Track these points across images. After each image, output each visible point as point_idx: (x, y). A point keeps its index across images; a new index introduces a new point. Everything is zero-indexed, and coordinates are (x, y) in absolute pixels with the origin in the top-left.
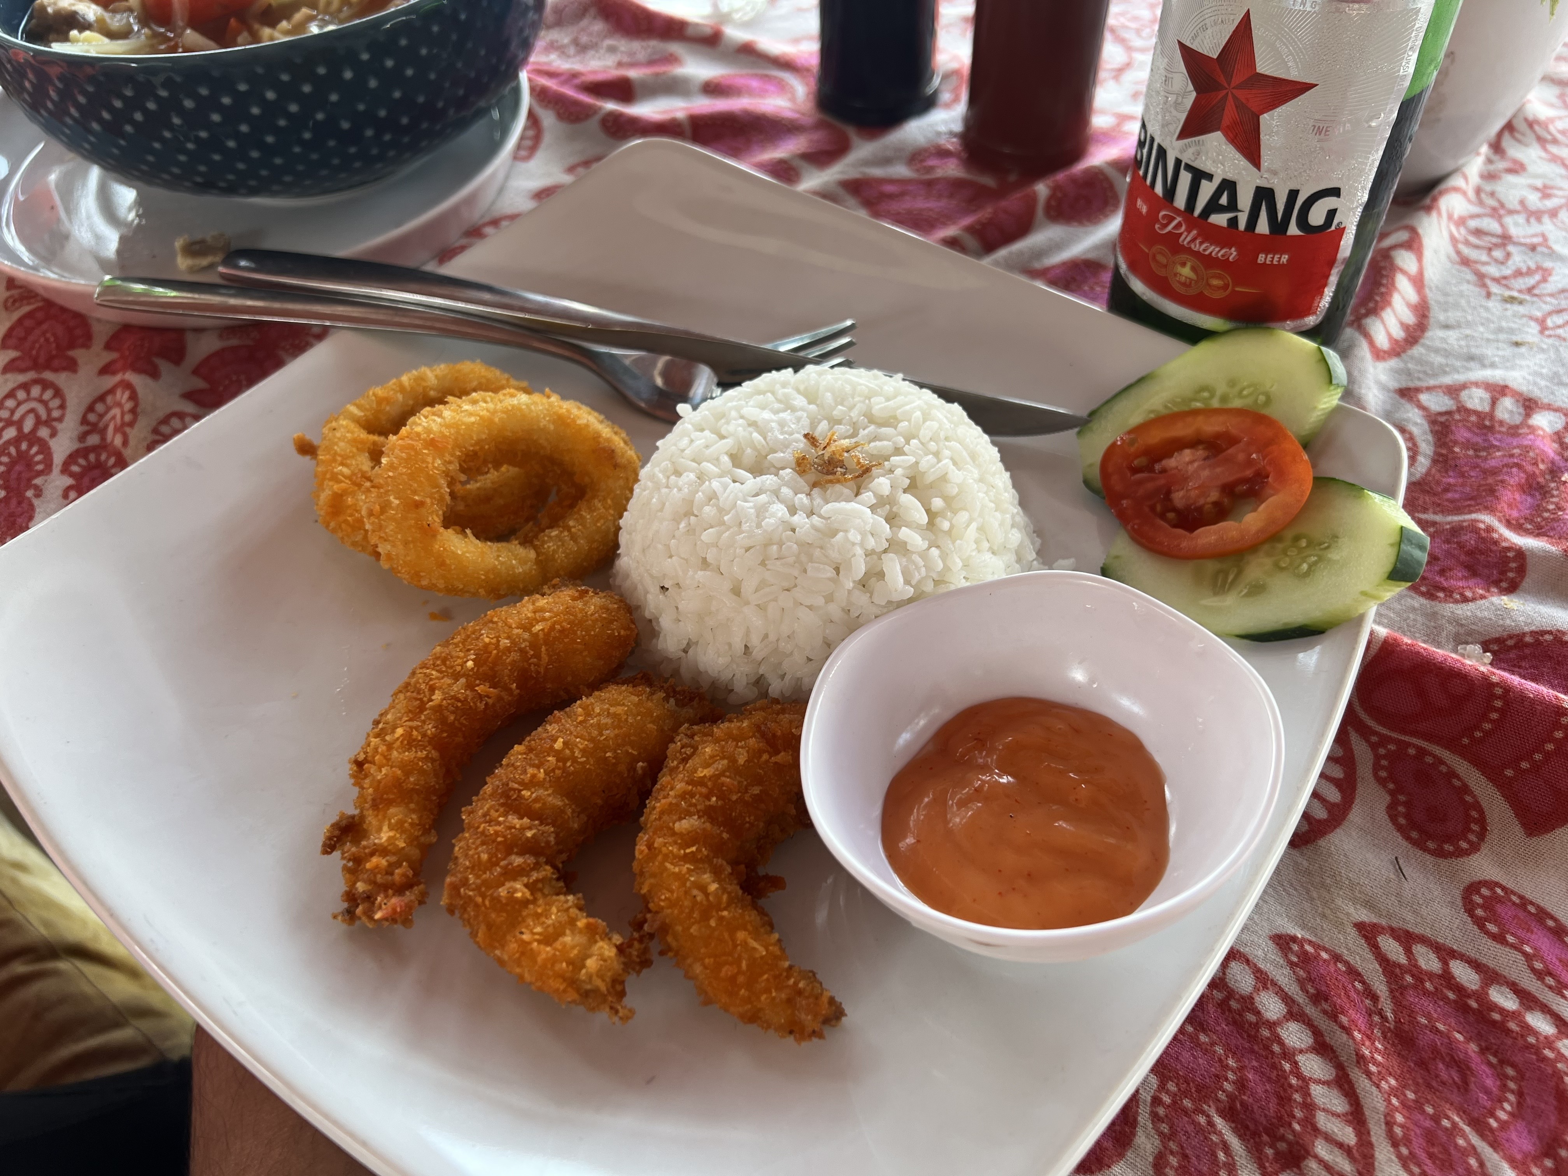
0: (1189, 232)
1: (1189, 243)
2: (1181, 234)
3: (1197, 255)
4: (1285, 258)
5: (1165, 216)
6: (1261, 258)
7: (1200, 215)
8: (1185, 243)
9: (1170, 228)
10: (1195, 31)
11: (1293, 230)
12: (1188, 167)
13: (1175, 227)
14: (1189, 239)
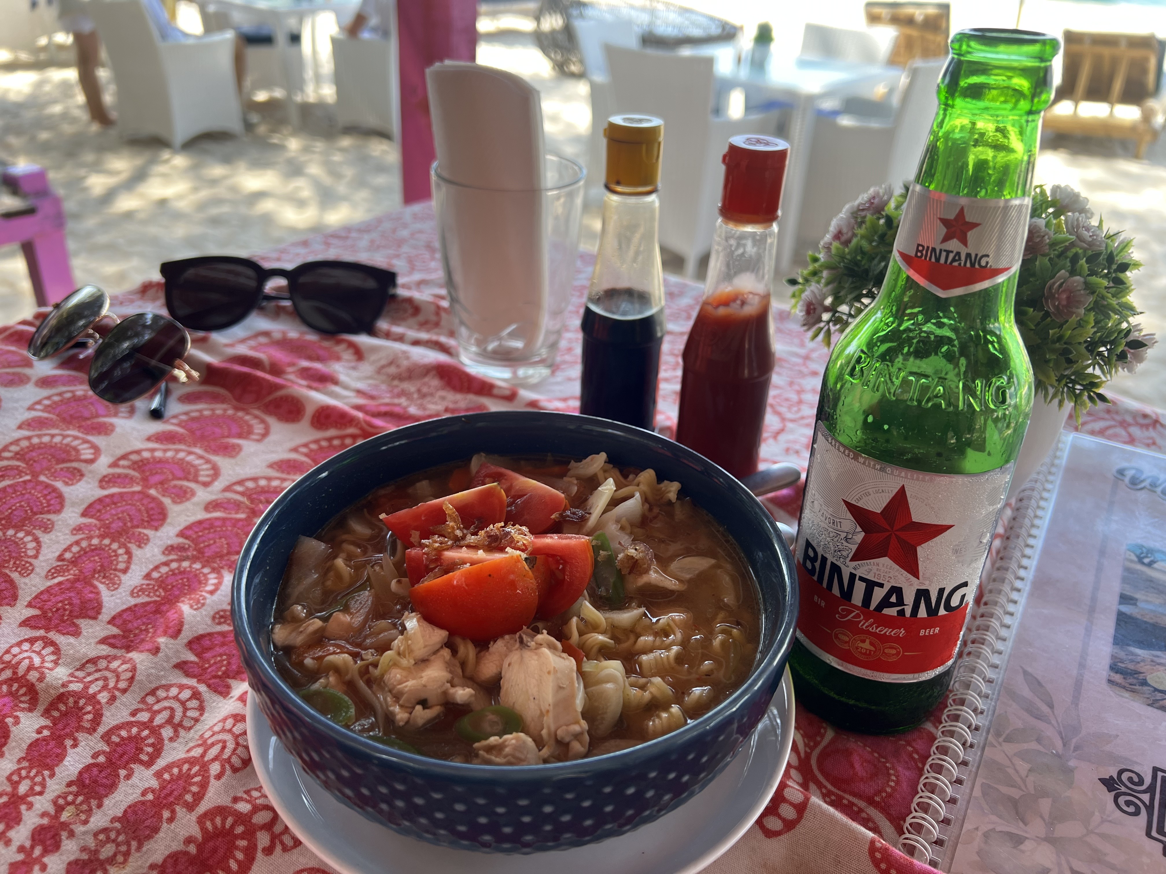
0: (867, 621)
1: (867, 627)
2: (860, 622)
3: (875, 635)
4: (937, 630)
5: (843, 610)
6: (922, 633)
7: (875, 609)
8: (864, 627)
9: (849, 617)
11: (942, 612)
12: (862, 579)
13: (854, 617)
14: (867, 624)
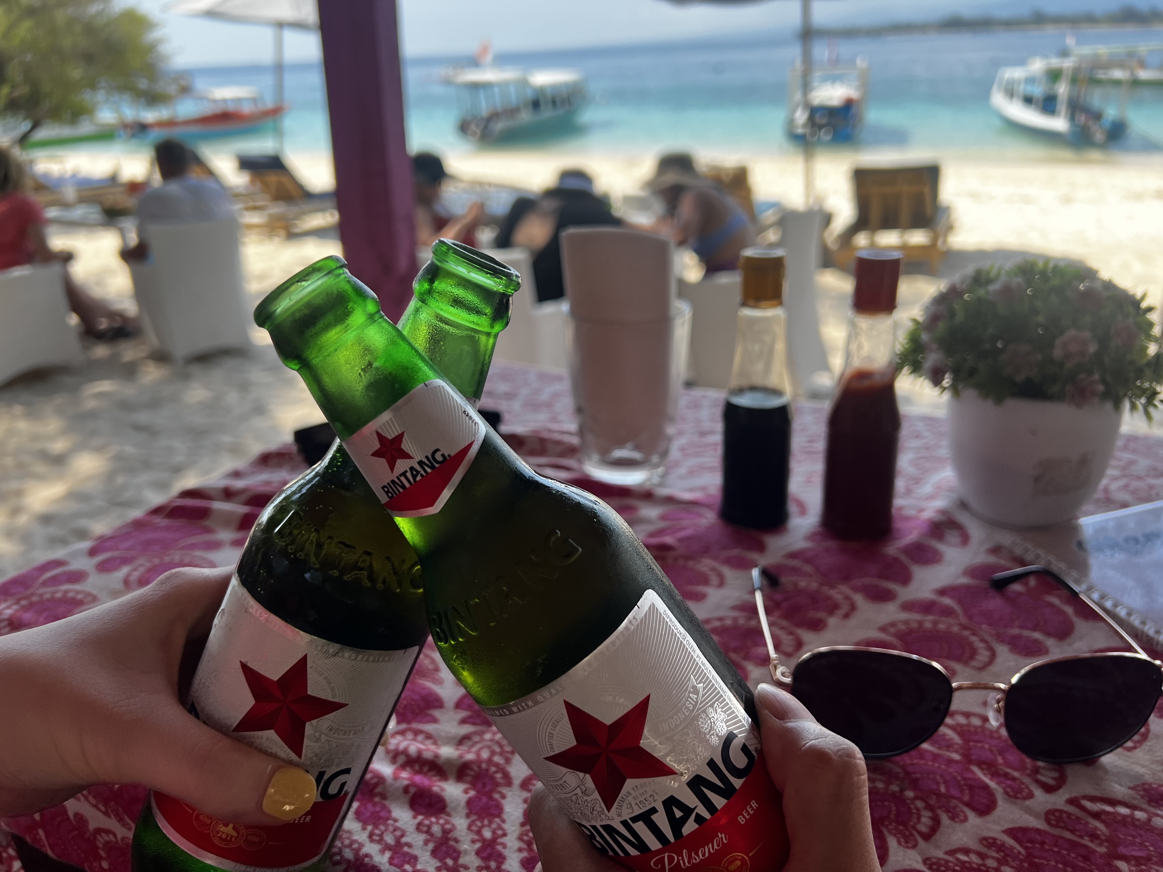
0: (682, 856)
2: (679, 862)
4: (754, 804)
5: (655, 862)
7: (676, 838)
10: (548, 743)
12: (635, 819)
13: (670, 863)
